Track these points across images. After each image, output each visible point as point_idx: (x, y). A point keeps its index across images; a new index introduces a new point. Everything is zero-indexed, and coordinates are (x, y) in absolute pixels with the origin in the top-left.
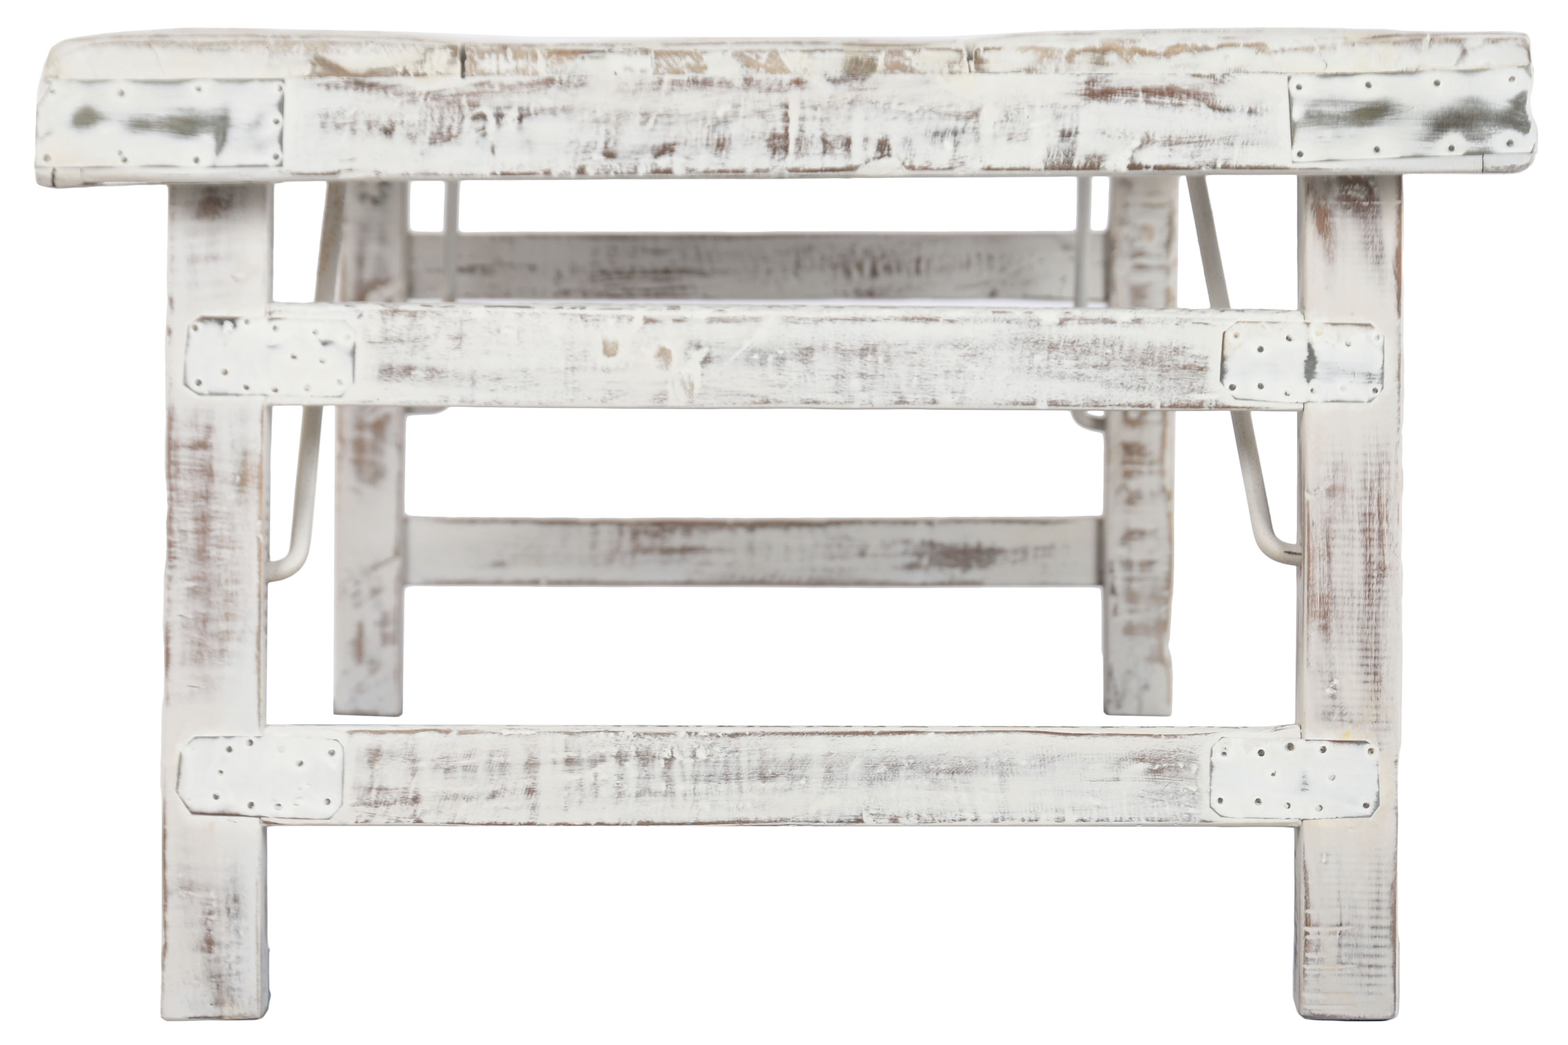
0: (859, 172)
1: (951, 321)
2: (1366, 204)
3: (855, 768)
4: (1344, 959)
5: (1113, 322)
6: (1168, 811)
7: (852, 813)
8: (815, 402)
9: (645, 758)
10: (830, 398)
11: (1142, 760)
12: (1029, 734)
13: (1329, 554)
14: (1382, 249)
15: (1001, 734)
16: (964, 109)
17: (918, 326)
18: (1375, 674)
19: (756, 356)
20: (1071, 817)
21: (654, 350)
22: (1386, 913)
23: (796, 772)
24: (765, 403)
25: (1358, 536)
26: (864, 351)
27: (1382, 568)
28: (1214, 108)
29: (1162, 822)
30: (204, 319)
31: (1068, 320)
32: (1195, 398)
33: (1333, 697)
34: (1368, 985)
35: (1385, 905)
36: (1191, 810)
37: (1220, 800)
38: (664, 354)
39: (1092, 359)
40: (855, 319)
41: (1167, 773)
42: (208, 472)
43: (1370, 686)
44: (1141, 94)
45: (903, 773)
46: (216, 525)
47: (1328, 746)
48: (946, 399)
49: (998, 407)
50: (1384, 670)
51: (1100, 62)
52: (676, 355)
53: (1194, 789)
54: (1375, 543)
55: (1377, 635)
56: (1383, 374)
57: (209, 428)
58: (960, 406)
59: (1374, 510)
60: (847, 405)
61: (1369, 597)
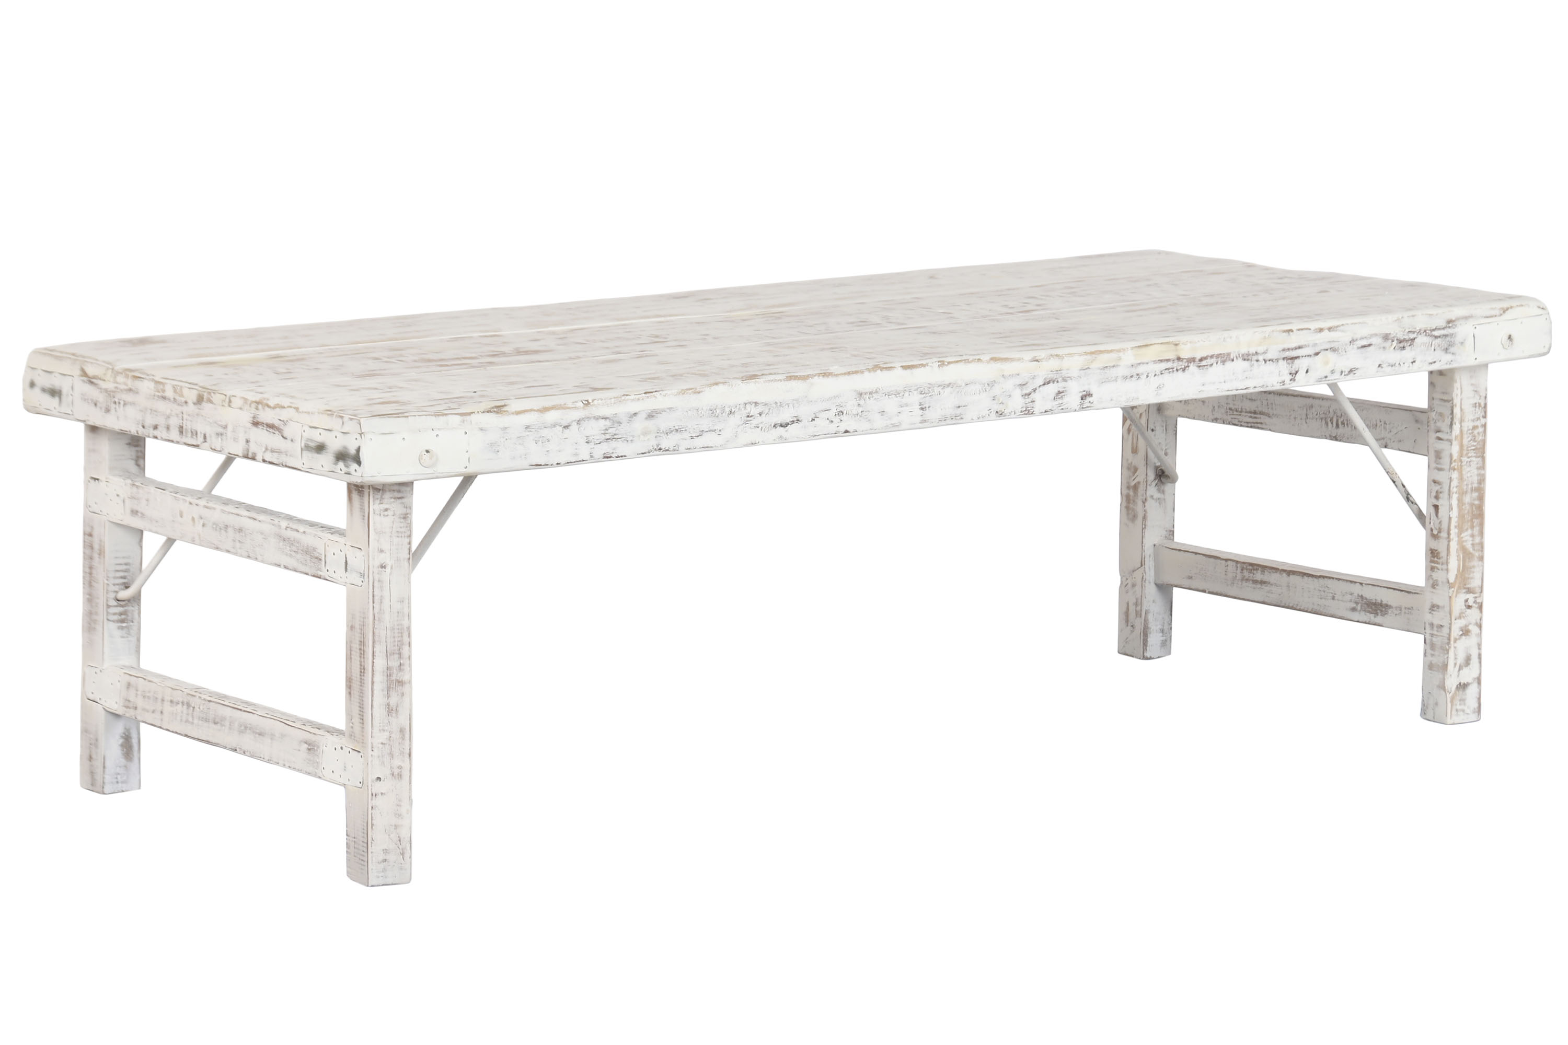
0: (200, 447)
1: (260, 521)
2: (360, 489)
3: (236, 725)
4: (356, 855)
5: (298, 531)
6: (311, 769)
7: (234, 746)
8: (229, 551)
9: (188, 705)
10: (232, 550)
11: (306, 743)
12: (280, 722)
13: (351, 658)
14: (364, 513)
15: (272, 720)
16: (224, 423)
17: (252, 521)
18: (363, 719)
19: (214, 526)
20: (287, 765)
21: (191, 518)
22: (365, 836)
23: (223, 723)
24: (217, 548)
25: (358, 651)
26: (240, 530)
27: (364, 669)
28: (283, 437)
29: (309, 774)
30: (92, 478)
31: (287, 527)
32: (320, 573)
33: (352, 727)
34: (362, 869)
35: (365, 832)
36: (316, 771)
37: (324, 768)
38: (193, 519)
39: (294, 548)
40: (238, 515)
41: (312, 751)
42: (92, 547)
43: (361, 725)
44: (265, 426)
45: (248, 731)
46: (94, 571)
47: (351, 751)
48: (260, 558)
49: (271, 564)
50: (365, 719)
51: (257, 409)
52: (196, 520)
53: (318, 761)
54: (362, 656)
55: (363, 701)
56: (364, 574)
57: (92, 527)
58: (263, 562)
59: (362, 641)
60: (235, 554)
61: (361, 682)
